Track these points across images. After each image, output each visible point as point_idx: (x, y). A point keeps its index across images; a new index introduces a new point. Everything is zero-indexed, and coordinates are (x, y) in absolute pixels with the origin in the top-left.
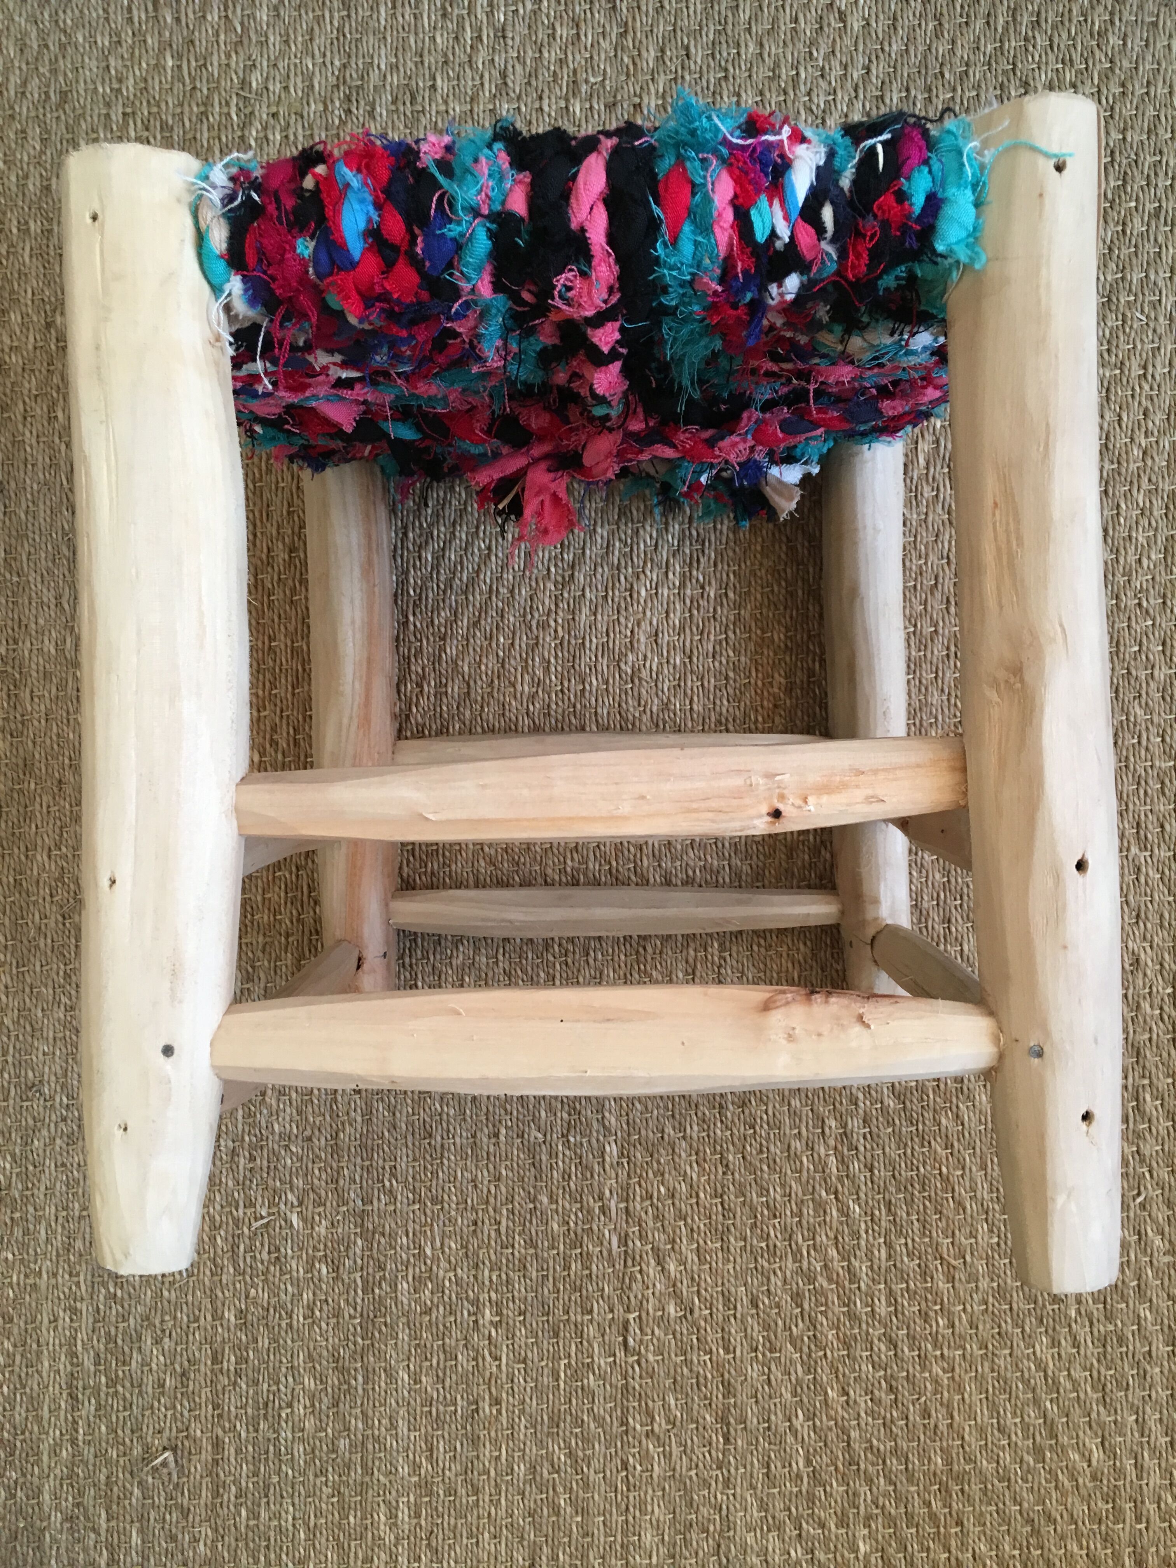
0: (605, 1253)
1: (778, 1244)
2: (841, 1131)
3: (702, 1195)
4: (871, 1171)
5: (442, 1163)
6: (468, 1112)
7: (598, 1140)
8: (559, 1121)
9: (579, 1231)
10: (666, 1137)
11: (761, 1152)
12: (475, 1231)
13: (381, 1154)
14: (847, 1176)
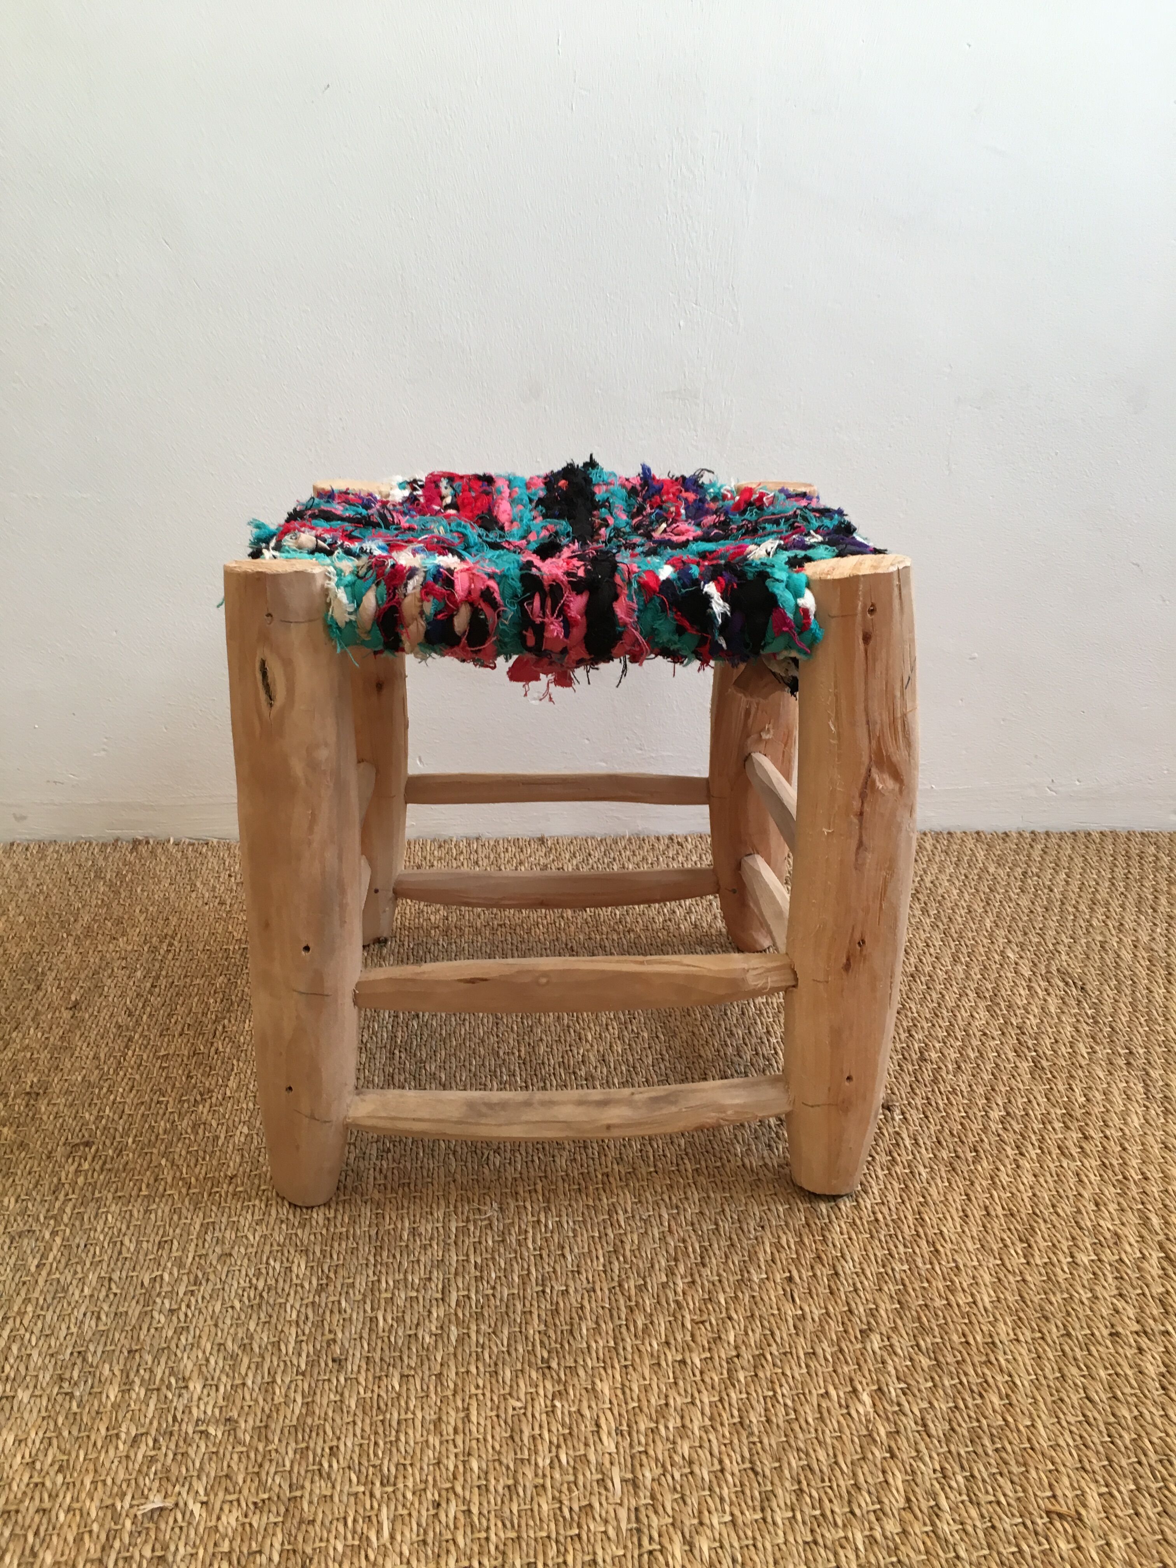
0: (612, 1533)
1: (837, 1510)
2: (876, 1387)
3: (727, 1461)
4: (925, 1425)
5: (398, 1439)
6: (432, 1388)
7: (590, 1407)
8: (541, 1392)
9: (576, 1508)
10: (672, 1402)
11: (787, 1414)
12: (436, 1515)
13: (321, 1433)
14: (898, 1432)
